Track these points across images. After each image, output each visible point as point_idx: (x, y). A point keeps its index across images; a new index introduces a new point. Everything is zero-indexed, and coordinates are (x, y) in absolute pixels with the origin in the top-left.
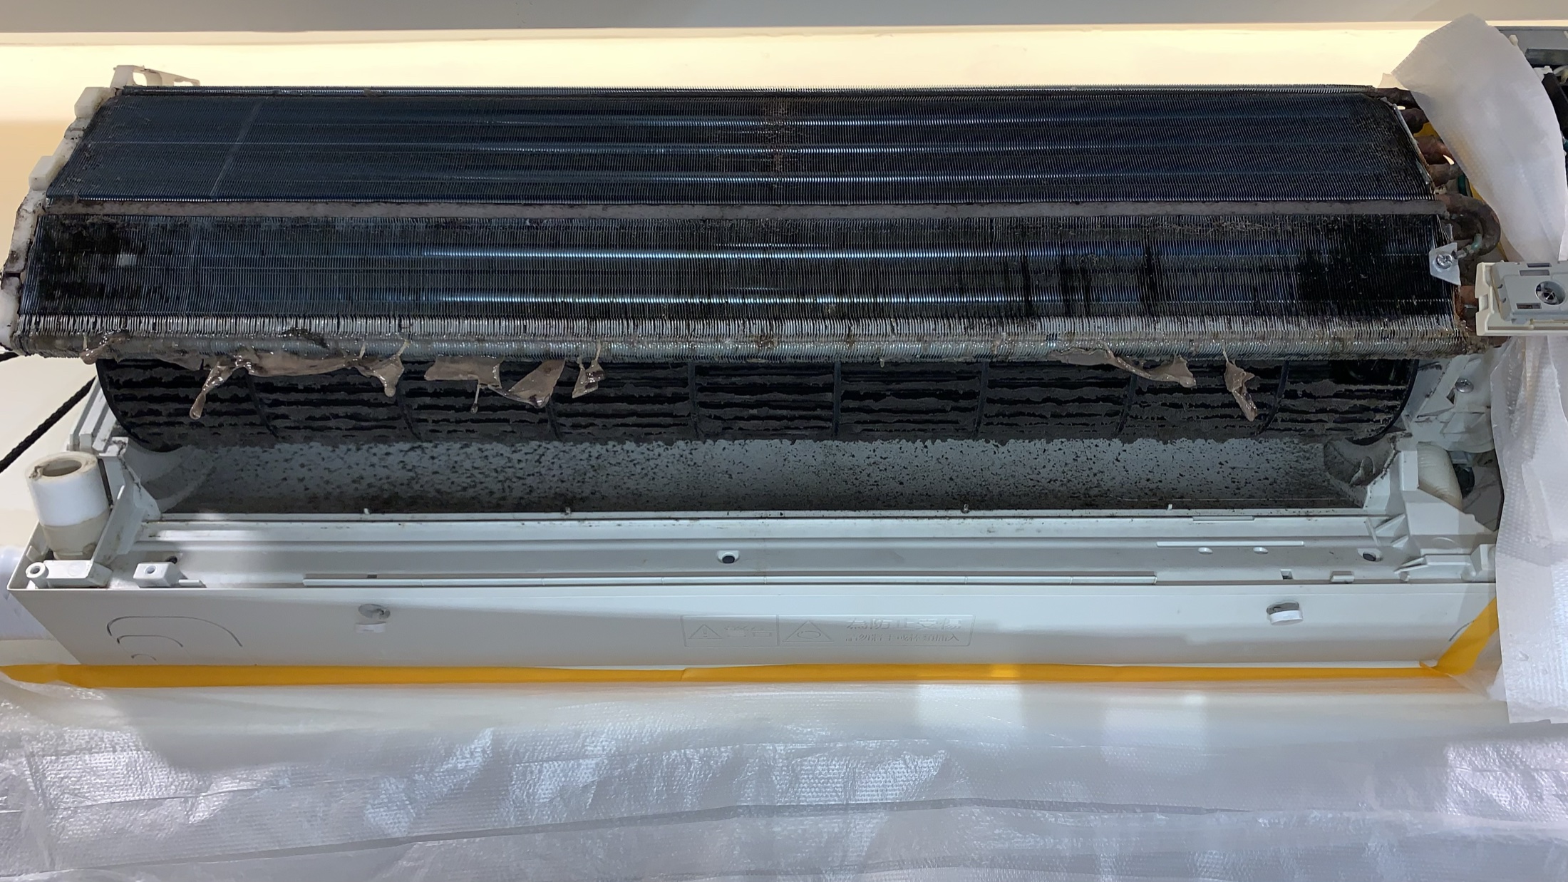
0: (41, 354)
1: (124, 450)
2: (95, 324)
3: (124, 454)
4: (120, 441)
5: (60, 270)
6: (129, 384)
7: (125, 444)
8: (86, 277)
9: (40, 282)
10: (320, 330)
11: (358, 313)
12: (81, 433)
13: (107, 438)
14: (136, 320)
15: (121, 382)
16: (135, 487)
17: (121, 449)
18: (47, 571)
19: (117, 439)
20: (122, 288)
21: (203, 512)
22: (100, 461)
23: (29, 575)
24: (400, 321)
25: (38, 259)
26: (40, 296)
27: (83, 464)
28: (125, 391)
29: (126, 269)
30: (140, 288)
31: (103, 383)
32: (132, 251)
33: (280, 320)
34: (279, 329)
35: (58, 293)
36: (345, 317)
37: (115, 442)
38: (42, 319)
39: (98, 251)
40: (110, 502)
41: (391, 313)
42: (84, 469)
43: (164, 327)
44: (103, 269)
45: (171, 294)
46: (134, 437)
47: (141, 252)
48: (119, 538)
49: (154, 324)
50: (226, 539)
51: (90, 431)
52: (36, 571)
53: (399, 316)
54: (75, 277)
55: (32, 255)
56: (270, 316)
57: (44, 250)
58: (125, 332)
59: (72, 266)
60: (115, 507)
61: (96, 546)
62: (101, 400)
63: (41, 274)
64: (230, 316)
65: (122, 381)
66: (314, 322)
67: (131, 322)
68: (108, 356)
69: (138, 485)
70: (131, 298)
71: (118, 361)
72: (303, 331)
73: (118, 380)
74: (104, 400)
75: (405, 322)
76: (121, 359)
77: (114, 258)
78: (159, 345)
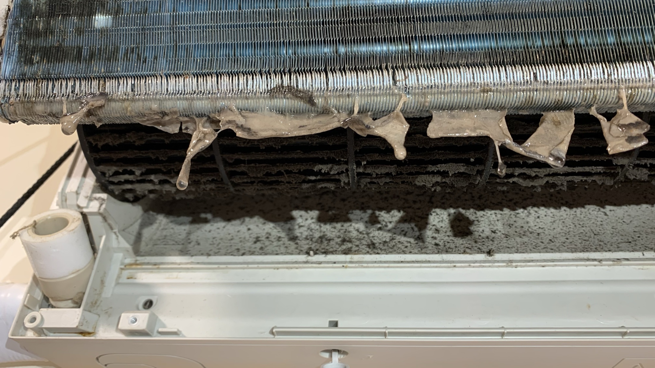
0: (24, 121)
1: (104, 206)
2: (74, 87)
3: (105, 209)
4: (99, 198)
5: (37, 34)
6: (107, 148)
7: (103, 200)
8: (63, 40)
9: (20, 46)
10: (307, 87)
11: (347, 66)
12: (67, 190)
13: (89, 195)
14: (114, 82)
15: (99, 147)
16: (114, 236)
17: (101, 205)
18: (42, 319)
19: (98, 195)
20: (100, 50)
21: (170, 255)
22: (84, 216)
23: (28, 325)
24: (394, 73)
25: (16, 24)
26: (19, 61)
27: (70, 220)
28: (103, 155)
29: (102, 31)
30: (117, 49)
31: (83, 147)
32: (108, 13)
33: (264, 77)
34: (263, 87)
35: (36, 58)
36: (333, 71)
37: (95, 199)
38: (22, 84)
39: (75, 14)
40: (94, 250)
41: (384, 65)
42: (72, 226)
43: (143, 88)
44: (79, 32)
45: (149, 55)
46: (111, 193)
47: (116, 12)
48: (102, 282)
49: (133, 85)
50: (192, 281)
51: (75, 189)
52: (33, 319)
53: (392, 68)
54: (52, 41)
55: (10, 20)
56: (253, 74)
57: (22, 16)
58: (103, 94)
59: (48, 31)
60: (99, 256)
61: (84, 293)
62: (82, 162)
63: (20, 39)
64: (211, 74)
65: (100, 144)
66: (300, 79)
67: (110, 86)
68: (88, 121)
69: (115, 233)
70: (109, 59)
71: (98, 125)
72: (290, 88)
73: (97, 145)
74: (85, 162)
75: (400, 75)
76: (100, 124)
77: (90, 21)
78: (139, 106)
